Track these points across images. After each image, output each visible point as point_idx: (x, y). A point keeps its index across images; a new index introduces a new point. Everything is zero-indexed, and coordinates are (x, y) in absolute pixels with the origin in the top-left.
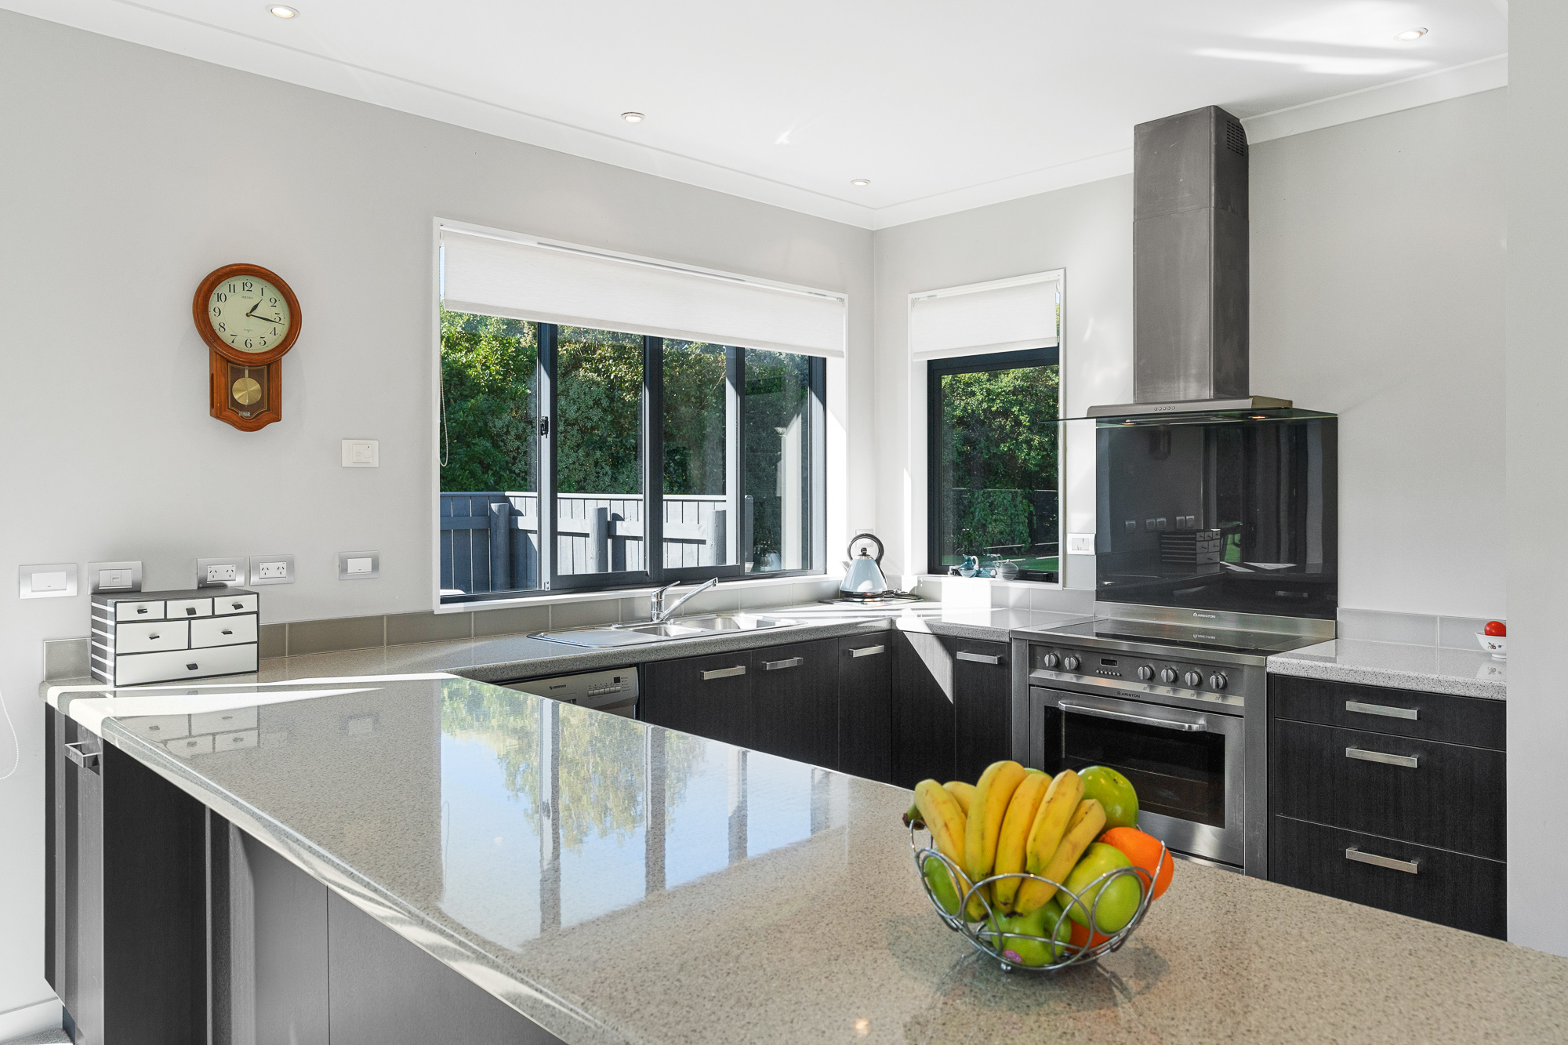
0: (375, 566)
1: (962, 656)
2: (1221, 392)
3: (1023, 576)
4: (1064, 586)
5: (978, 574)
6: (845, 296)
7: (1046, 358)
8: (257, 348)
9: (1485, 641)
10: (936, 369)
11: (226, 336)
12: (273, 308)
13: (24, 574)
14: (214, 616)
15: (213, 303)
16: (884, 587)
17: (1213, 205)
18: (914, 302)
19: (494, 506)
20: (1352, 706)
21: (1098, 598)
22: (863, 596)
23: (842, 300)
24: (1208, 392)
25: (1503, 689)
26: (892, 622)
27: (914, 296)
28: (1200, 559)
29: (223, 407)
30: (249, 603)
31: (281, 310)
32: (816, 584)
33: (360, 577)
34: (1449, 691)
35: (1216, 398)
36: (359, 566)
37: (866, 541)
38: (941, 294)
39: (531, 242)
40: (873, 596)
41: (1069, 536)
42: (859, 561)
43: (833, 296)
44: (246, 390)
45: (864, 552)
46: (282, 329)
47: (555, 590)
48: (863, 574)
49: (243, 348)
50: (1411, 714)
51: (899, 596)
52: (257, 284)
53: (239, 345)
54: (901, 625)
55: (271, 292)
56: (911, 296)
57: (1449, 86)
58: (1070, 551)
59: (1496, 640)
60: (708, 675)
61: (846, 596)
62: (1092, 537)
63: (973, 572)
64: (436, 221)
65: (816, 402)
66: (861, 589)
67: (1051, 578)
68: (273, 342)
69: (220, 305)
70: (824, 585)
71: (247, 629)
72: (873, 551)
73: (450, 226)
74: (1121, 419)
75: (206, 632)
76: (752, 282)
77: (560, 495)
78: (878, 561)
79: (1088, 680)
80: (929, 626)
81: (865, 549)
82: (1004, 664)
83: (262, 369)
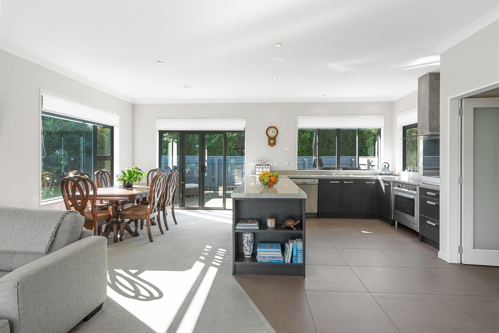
0: (288, 164)
1: (386, 184)
4: (418, 173)
6: (383, 116)
10: (404, 128)
11: (269, 135)
12: (275, 131)
13: (250, 162)
14: (265, 168)
15: (268, 131)
16: (389, 173)
17: (429, 93)
18: (398, 115)
19: (353, 159)
20: (428, 193)
21: (423, 175)
24: (428, 132)
26: (377, 178)
29: (270, 144)
30: (269, 167)
33: (286, 165)
36: (286, 163)
37: (385, 164)
38: (400, 113)
41: (419, 162)
42: (384, 168)
43: (379, 117)
44: (272, 142)
47: (318, 169)
48: (384, 170)
49: (272, 137)
52: (273, 128)
53: (271, 136)
55: (275, 129)
58: (419, 166)
60: (331, 182)
62: (422, 163)
63: (408, 171)
64: (297, 116)
66: (384, 173)
68: (275, 135)
69: (269, 131)
71: (268, 170)
72: (387, 166)
73: (300, 117)
76: (360, 116)
80: (382, 180)
81: (385, 165)
82: (390, 185)
83: (274, 138)
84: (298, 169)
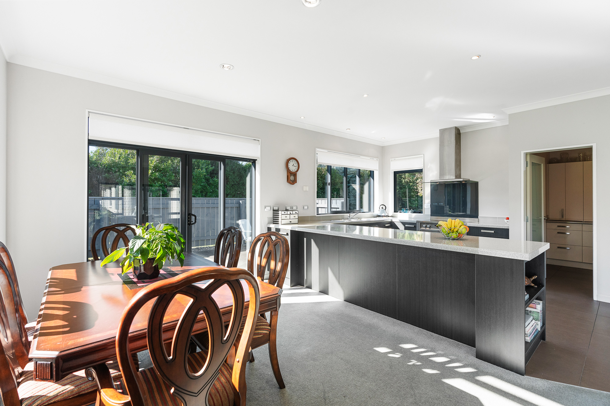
0: (308, 208)
1: (406, 226)
2: (456, 177)
3: (414, 212)
4: (424, 214)
5: (405, 212)
6: (378, 159)
7: (420, 171)
8: (294, 171)
9: (506, 221)
10: (396, 173)
11: (289, 169)
14: (293, 214)
15: (288, 163)
16: (387, 215)
17: (455, 144)
20: (482, 231)
21: (431, 216)
22: (383, 216)
23: (377, 160)
24: (454, 178)
25: (508, 227)
26: (390, 220)
27: (392, 159)
28: (445, 212)
29: (289, 181)
30: (297, 212)
31: (297, 165)
32: (373, 214)
33: (306, 209)
34: (499, 228)
35: (456, 179)
36: (306, 207)
38: (396, 159)
39: (326, 151)
40: (385, 216)
41: (425, 204)
42: (382, 210)
43: (375, 159)
44: (292, 178)
45: (382, 208)
46: (297, 168)
47: (331, 213)
48: (382, 212)
50: (493, 232)
51: (388, 216)
52: (294, 161)
53: (291, 171)
54: (393, 221)
55: (296, 162)
56: (391, 159)
57: (499, 124)
58: (425, 207)
59: (508, 220)
61: (379, 216)
62: (430, 205)
63: (404, 212)
64: (316, 148)
65: (372, 179)
66: (382, 215)
67: (421, 212)
68: (296, 170)
70: (374, 214)
71: (297, 216)
72: (384, 208)
73: (318, 149)
74: (437, 182)
75: (292, 216)
76: (361, 157)
77: (332, 199)
78: (385, 210)
79: (431, 229)
80: (399, 220)
82: (415, 226)
83: (294, 174)
84: (317, 214)
